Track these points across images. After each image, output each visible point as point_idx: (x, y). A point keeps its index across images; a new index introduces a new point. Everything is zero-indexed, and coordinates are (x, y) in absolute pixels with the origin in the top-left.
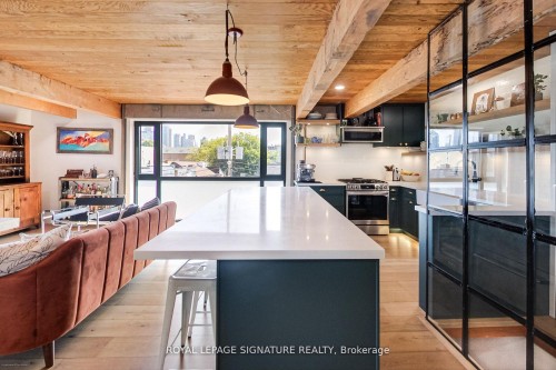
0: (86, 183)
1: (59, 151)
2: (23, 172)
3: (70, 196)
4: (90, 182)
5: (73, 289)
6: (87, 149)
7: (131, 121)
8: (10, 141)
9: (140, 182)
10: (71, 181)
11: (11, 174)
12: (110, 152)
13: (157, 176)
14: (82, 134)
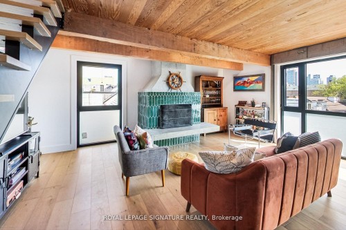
0: (249, 110)
1: (235, 90)
2: (220, 101)
3: (240, 117)
4: (251, 109)
5: (259, 207)
6: (248, 88)
7: (278, 66)
8: (215, 86)
9: (285, 113)
10: (240, 107)
11: (216, 102)
12: (263, 90)
13: (302, 109)
14: (246, 79)
